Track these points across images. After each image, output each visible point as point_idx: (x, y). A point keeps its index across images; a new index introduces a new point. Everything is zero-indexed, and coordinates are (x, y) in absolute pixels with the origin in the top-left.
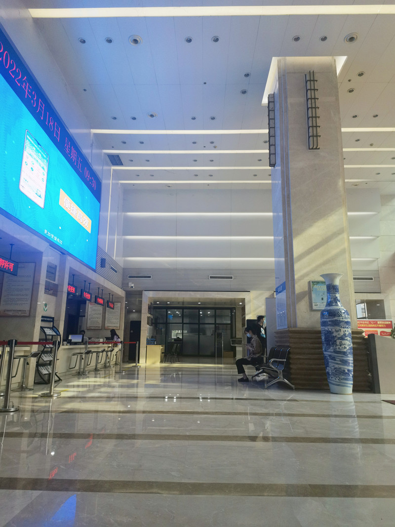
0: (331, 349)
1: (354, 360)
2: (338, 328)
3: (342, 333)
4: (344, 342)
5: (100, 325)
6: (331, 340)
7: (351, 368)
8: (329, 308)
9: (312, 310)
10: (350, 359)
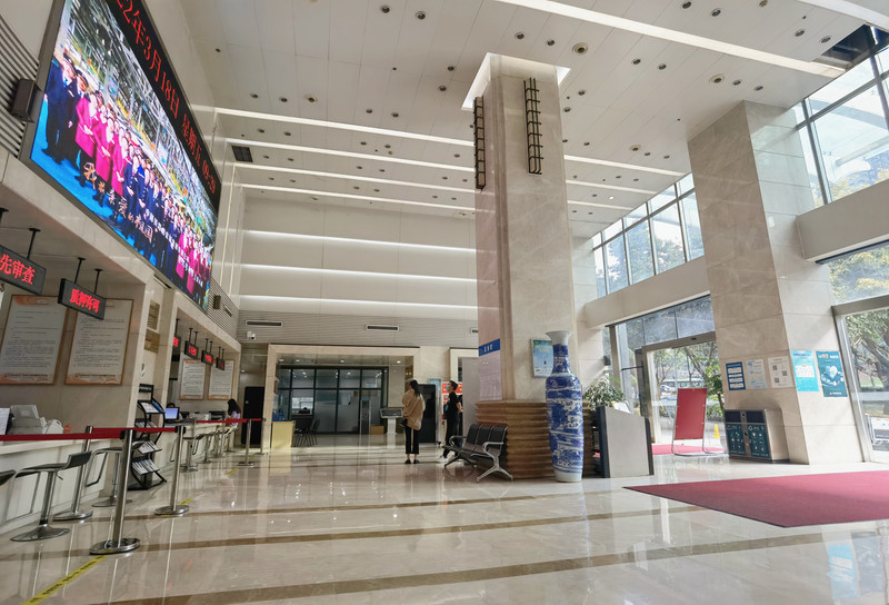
0: (561, 427)
1: (585, 439)
2: (569, 400)
3: (573, 407)
4: (575, 417)
5: (202, 394)
6: (560, 415)
7: (581, 449)
8: (557, 375)
9: (533, 376)
10: (581, 437)
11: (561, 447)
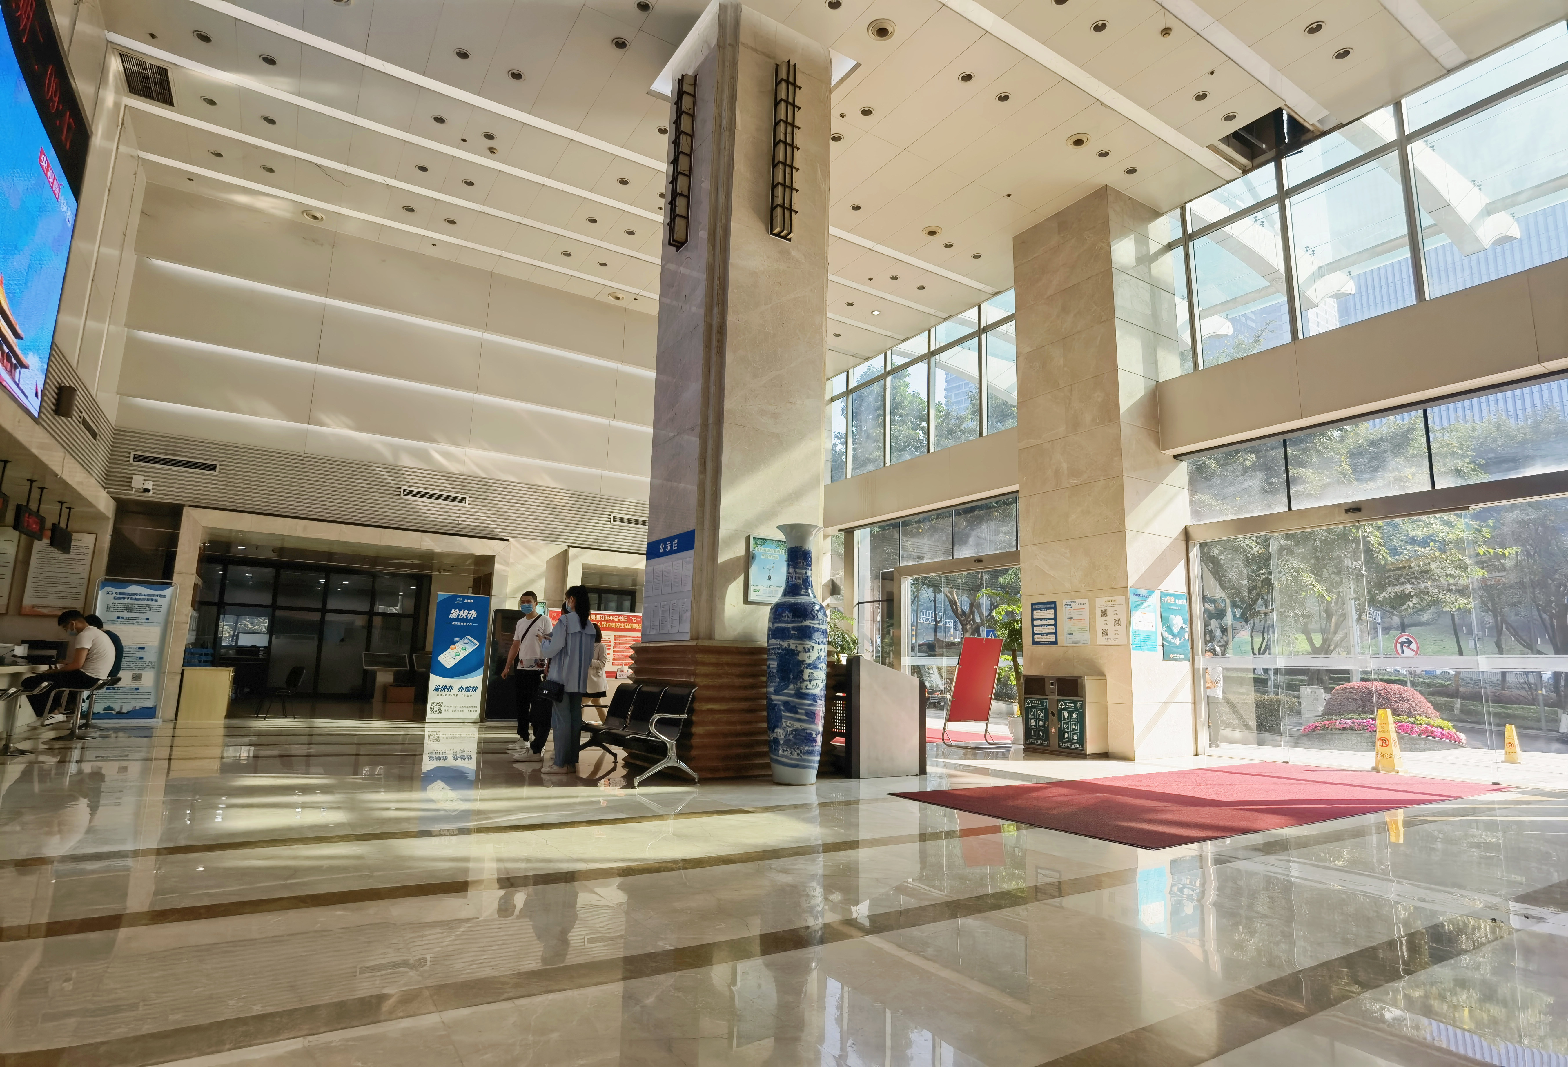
0: (791, 689)
1: (826, 713)
2: (807, 644)
3: (813, 656)
4: (815, 674)
6: (791, 669)
7: (819, 728)
8: (791, 600)
9: (747, 601)
10: (820, 708)
11: (788, 724)
